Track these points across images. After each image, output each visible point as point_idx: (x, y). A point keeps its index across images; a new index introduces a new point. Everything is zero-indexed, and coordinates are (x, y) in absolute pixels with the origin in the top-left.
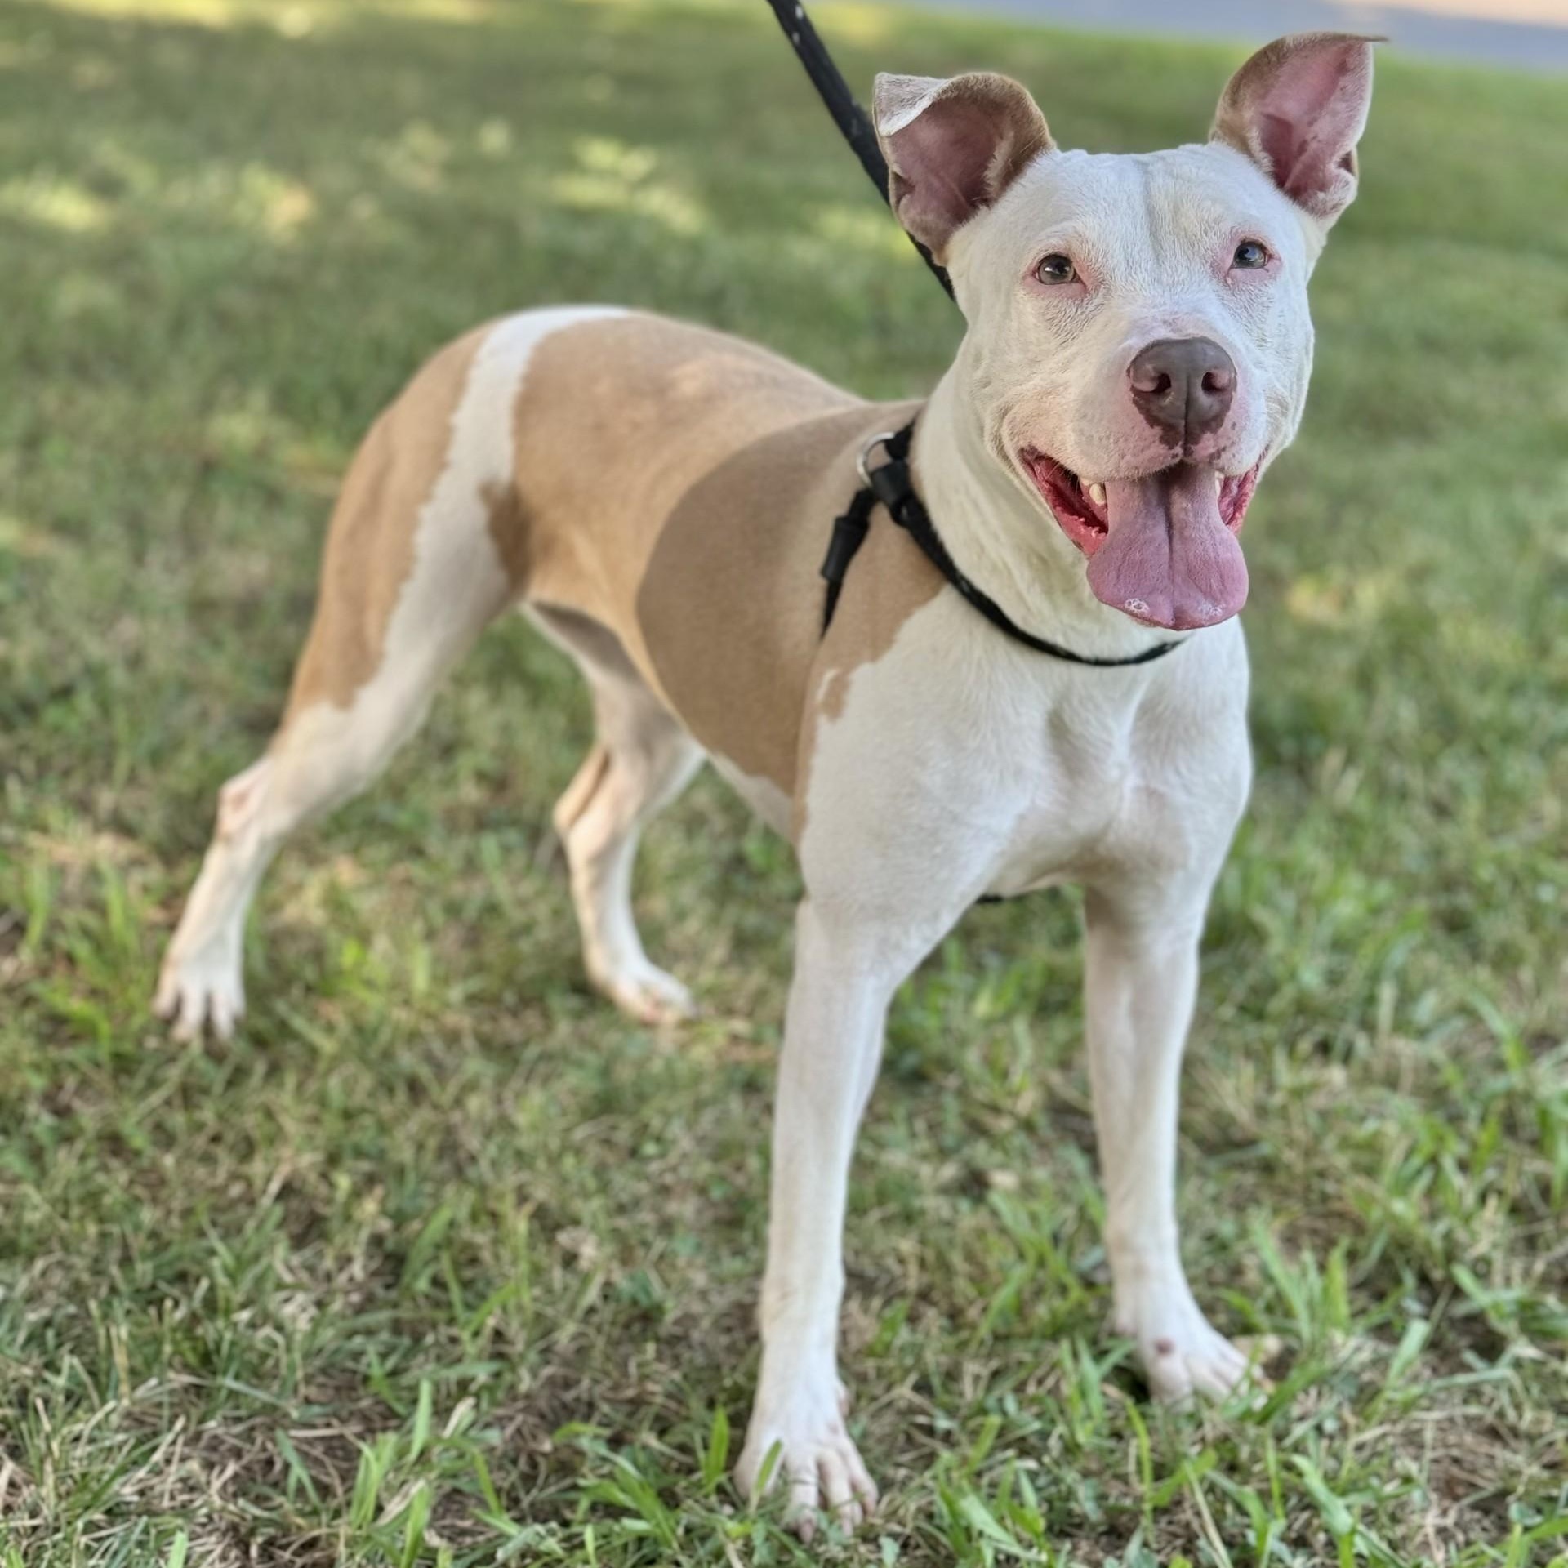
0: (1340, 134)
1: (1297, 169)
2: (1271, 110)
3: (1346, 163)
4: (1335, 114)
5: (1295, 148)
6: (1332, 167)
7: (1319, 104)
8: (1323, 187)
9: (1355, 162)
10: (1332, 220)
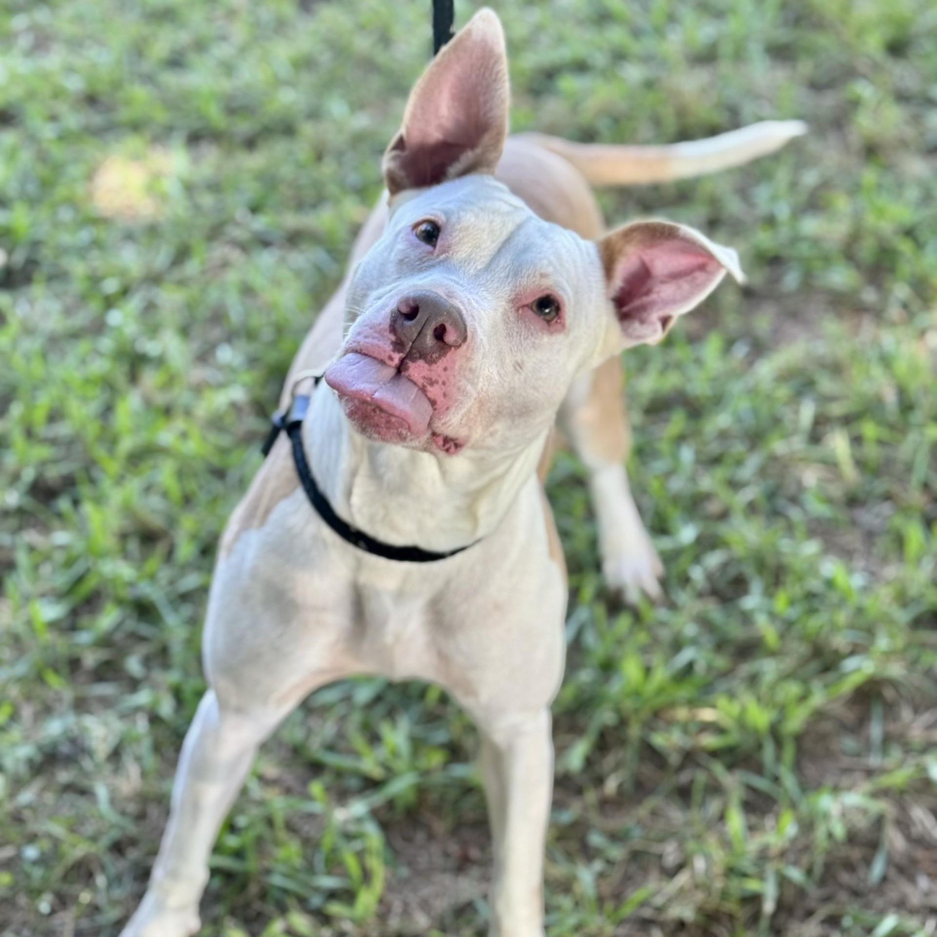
0: (673, 302)
1: (637, 303)
2: (646, 259)
3: (665, 321)
4: (679, 287)
5: (644, 289)
6: (655, 316)
7: (676, 276)
8: (642, 322)
9: (671, 324)
10: (631, 344)
